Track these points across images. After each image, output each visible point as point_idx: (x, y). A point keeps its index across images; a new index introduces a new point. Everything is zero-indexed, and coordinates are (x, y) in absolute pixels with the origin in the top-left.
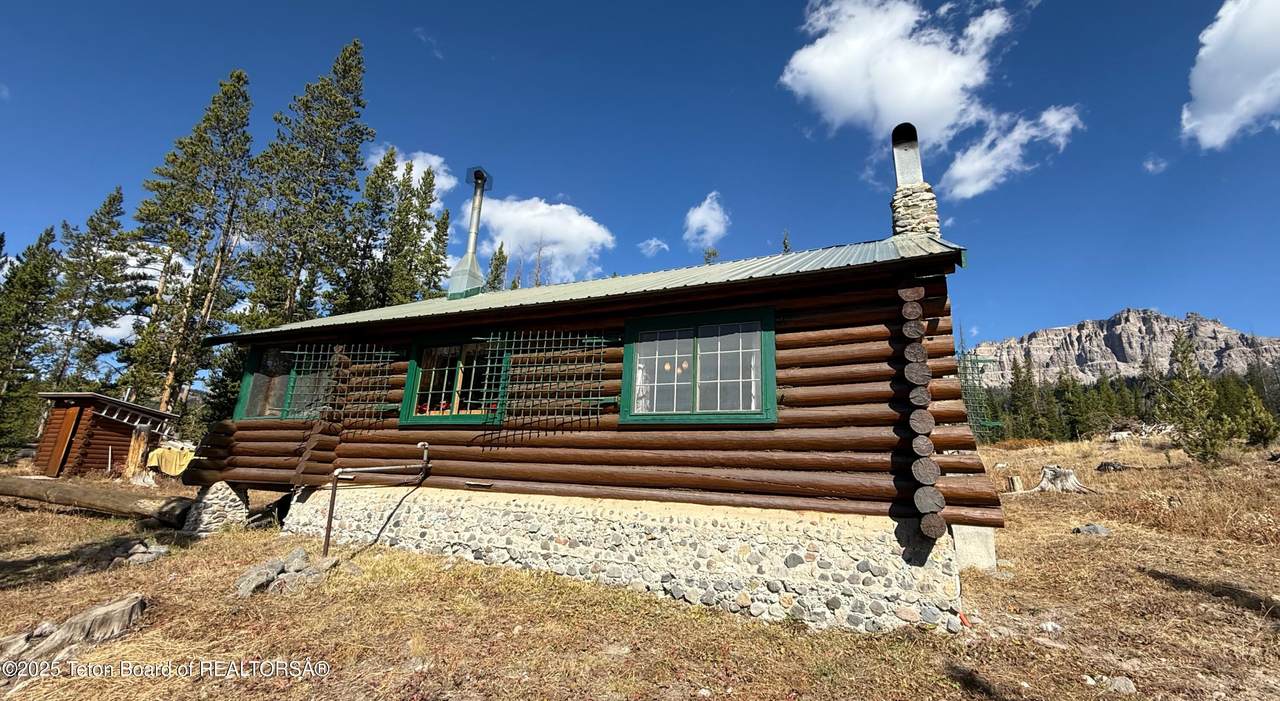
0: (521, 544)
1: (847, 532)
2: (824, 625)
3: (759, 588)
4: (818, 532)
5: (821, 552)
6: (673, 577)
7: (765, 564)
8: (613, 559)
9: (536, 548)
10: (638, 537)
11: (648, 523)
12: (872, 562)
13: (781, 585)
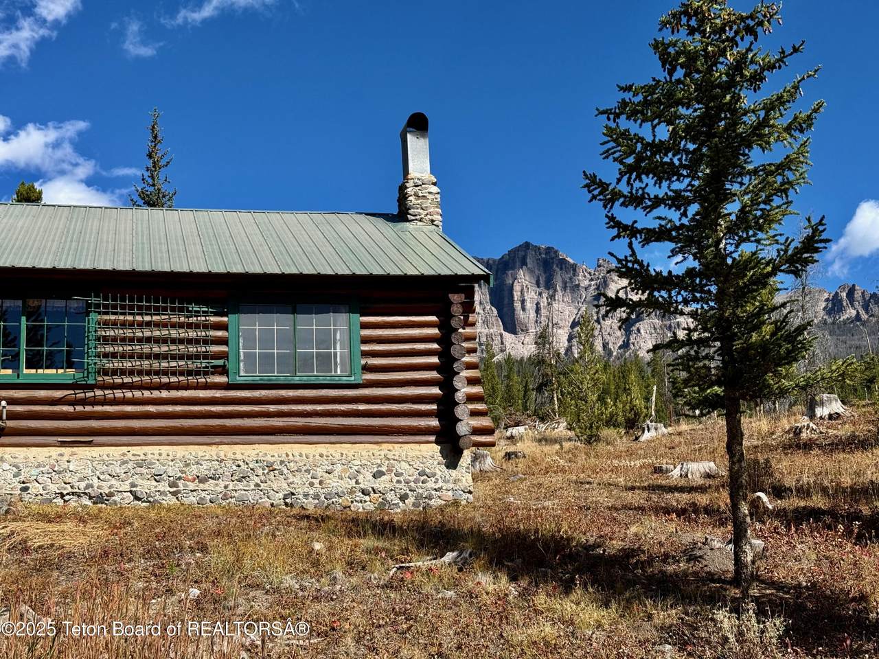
0: (145, 486)
1: (411, 454)
2: (399, 510)
3: (357, 494)
4: (394, 455)
5: (396, 467)
6: (293, 494)
7: (360, 478)
8: (241, 487)
9: (164, 487)
10: (261, 469)
11: (269, 458)
12: (427, 470)
13: (370, 489)
